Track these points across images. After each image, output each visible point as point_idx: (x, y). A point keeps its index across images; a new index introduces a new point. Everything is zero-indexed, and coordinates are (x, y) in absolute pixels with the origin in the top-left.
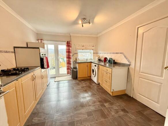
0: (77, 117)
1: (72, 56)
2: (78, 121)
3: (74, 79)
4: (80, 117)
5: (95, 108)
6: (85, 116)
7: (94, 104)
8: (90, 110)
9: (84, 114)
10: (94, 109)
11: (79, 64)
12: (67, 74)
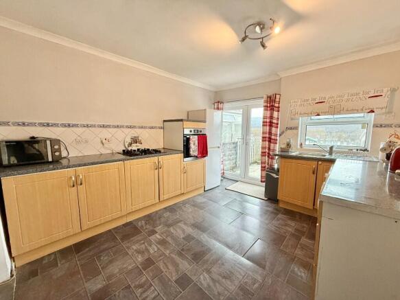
0: (165, 263)
1: (280, 135)
2: (158, 269)
3: (269, 199)
4: (168, 268)
5: (209, 286)
6: (174, 274)
7: (220, 278)
8: (194, 278)
9: (177, 271)
10: (206, 285)
11: (284, 160)
12: (262, 181)
